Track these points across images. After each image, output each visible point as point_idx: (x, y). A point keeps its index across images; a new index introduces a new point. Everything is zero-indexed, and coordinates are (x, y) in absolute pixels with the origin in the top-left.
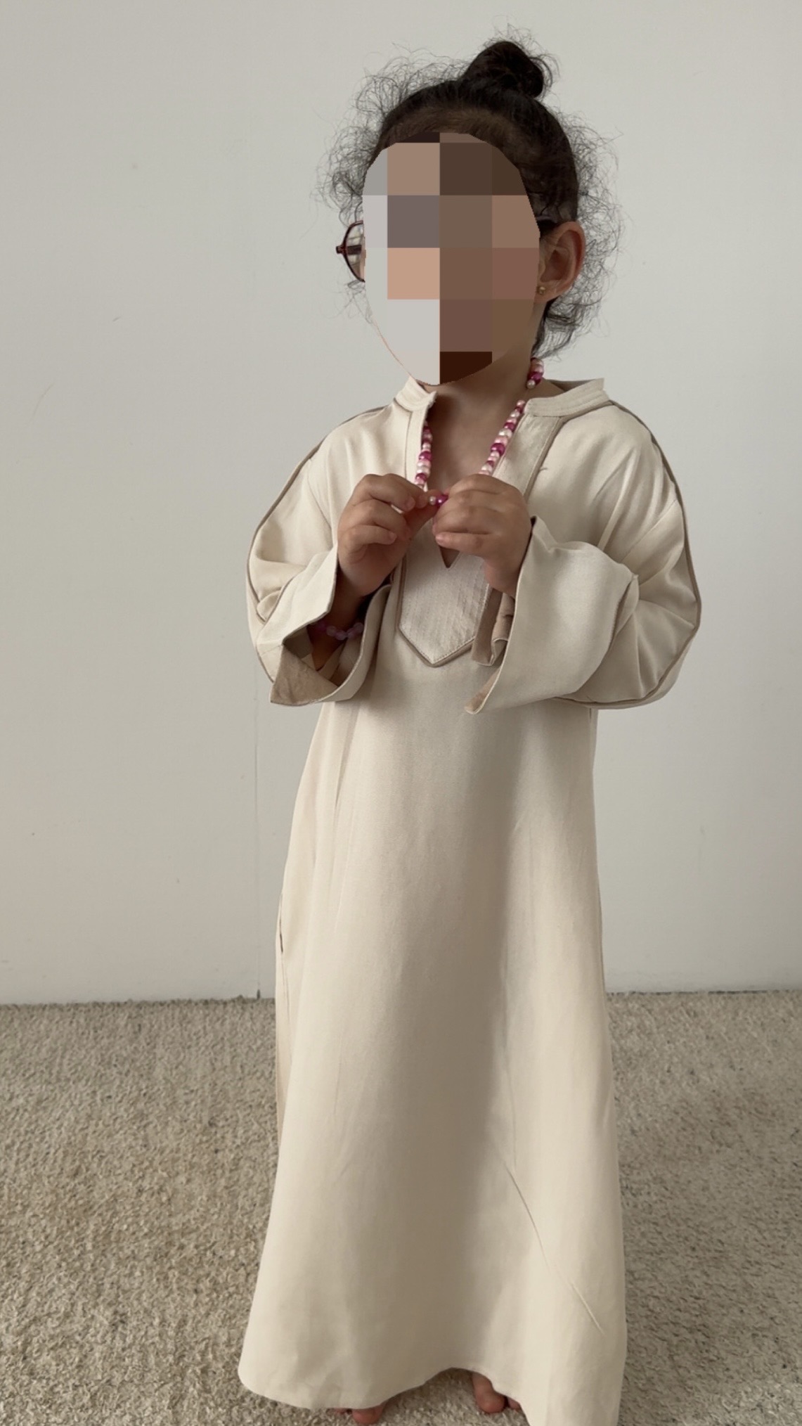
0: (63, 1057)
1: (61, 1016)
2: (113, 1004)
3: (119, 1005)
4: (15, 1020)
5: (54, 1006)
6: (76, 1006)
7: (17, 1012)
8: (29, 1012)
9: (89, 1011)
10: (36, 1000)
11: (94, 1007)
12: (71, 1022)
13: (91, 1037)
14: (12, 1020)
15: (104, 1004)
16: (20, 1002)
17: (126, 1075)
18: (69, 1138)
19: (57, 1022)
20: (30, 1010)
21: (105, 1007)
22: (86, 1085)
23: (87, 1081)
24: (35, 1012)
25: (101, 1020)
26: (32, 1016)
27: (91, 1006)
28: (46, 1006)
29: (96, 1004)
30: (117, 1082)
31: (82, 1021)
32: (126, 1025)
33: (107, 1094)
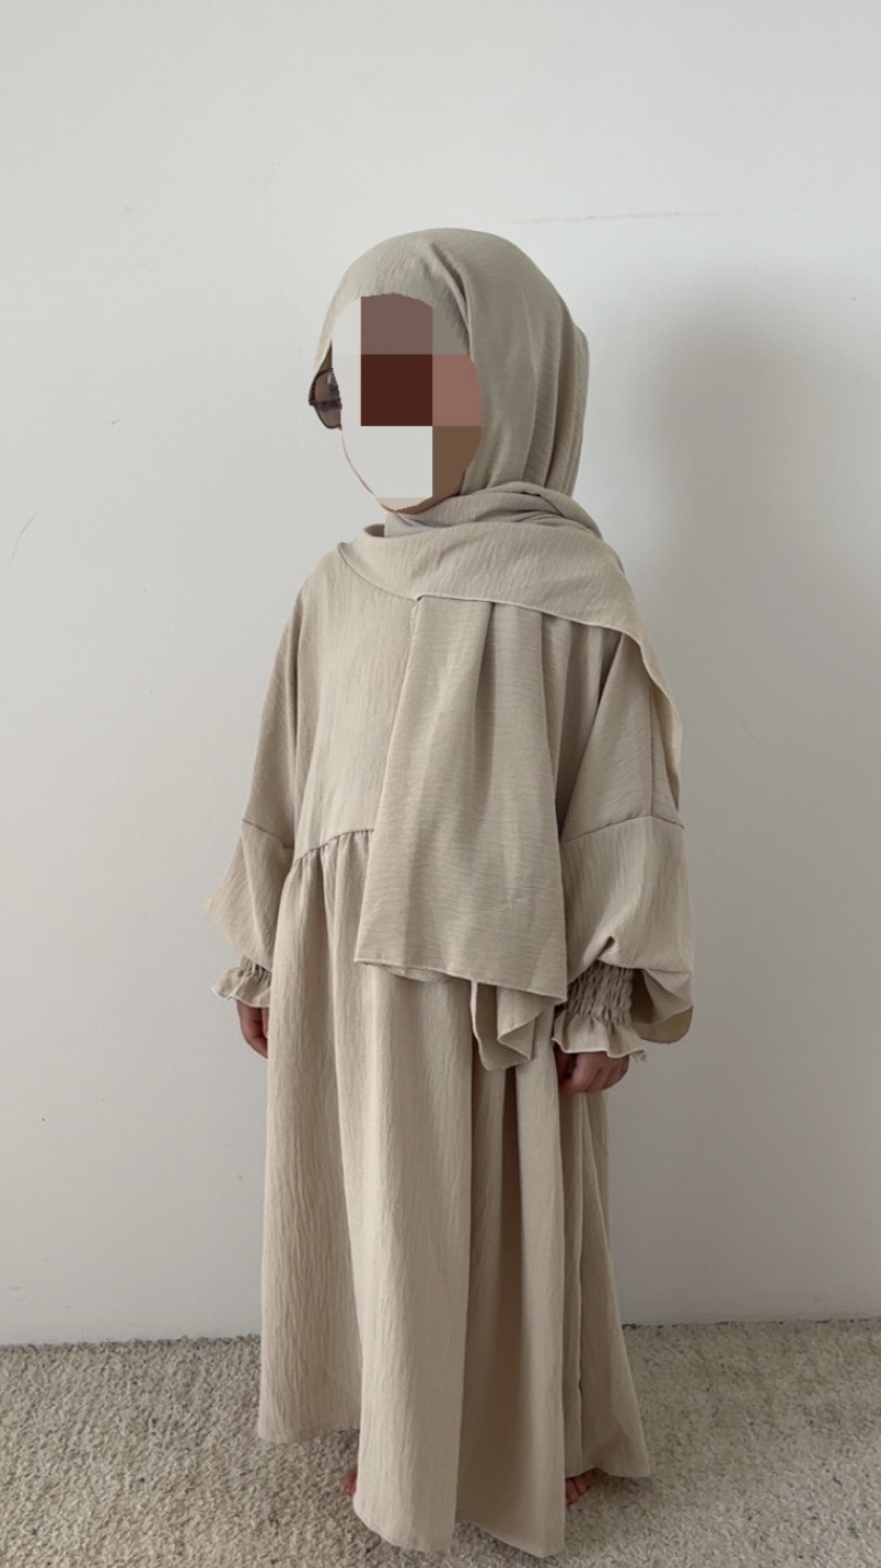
0: (85, 1423)
1: (91, 1361)
2: (160, 1342)
3: (169, 1343)
4: (30, 1367)
5: (83, 1346)
6: (113, 1346)
7: (34, 1357)
8: (49, 1356)
9: (129, 1352)
10: (59, 1339)
11: (136, 1346)
12: (103, 1369)
13: (128, 1392)
14: (26, 1368)
15: (149, 1342)
16: (39, 1343)
17: (167, 1448)
18: (82, 1541)
19: (85, 1370)
20: (51, 1353)
21: (151, 1347)
22: (111, 1463)
23: (114, 1456)
24: (58, 1356)
25: (145, 1366)
26: (53, 1362)
27: (131, 1347)
28: (73, 1346)
29: (138, 1343)
30: (153, 1459)
31: (118, 1367)
32: (175, 1374)
33: (139, 1477)
